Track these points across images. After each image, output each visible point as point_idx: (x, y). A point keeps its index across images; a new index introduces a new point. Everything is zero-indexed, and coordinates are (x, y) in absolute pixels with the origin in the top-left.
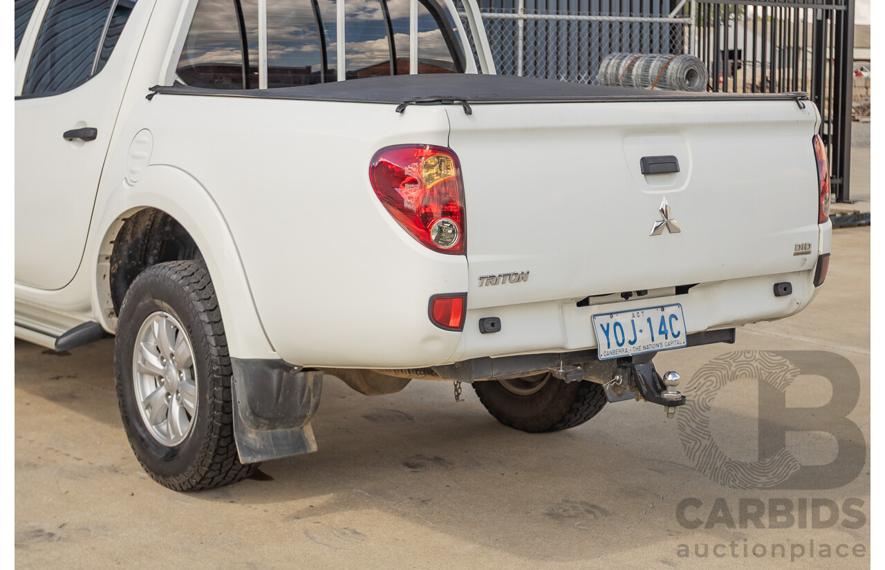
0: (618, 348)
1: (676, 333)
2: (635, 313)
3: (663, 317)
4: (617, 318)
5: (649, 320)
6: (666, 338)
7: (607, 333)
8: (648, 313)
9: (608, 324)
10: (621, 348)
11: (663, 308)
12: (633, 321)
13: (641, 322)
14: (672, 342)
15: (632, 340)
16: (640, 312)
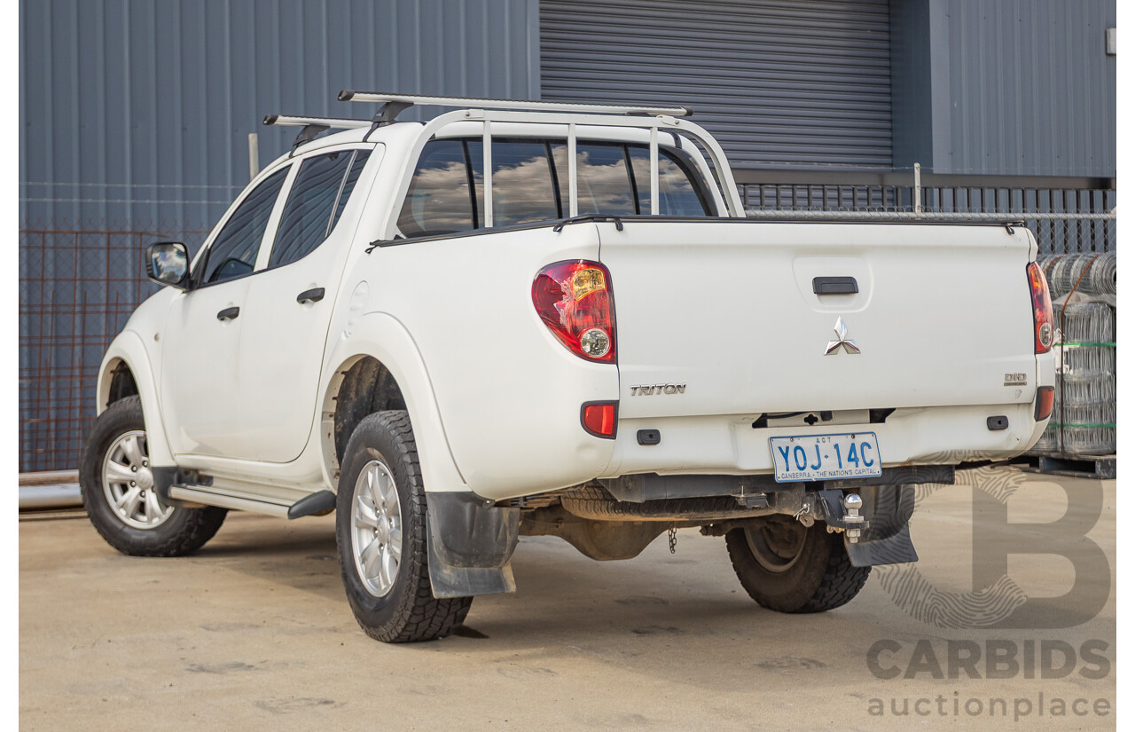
0: (799, 471)
1: (868, 462)
2: (820, 438)
3: (853, 445)
4: (798, 442)
5: (836, 446)
6: (857, 466)
7: (785, 456)
8: (835, 440)
9: (787, 448)
10: (802, 472)
11: (853, 435)
12: (817, 446)
13: (827, 447)
14: (864, 471)
15: (816, 464)
16: (826, 437)
